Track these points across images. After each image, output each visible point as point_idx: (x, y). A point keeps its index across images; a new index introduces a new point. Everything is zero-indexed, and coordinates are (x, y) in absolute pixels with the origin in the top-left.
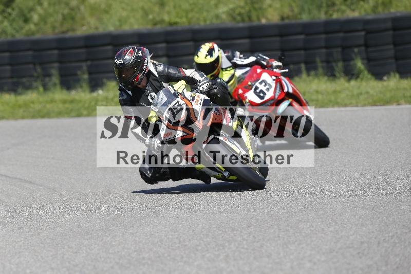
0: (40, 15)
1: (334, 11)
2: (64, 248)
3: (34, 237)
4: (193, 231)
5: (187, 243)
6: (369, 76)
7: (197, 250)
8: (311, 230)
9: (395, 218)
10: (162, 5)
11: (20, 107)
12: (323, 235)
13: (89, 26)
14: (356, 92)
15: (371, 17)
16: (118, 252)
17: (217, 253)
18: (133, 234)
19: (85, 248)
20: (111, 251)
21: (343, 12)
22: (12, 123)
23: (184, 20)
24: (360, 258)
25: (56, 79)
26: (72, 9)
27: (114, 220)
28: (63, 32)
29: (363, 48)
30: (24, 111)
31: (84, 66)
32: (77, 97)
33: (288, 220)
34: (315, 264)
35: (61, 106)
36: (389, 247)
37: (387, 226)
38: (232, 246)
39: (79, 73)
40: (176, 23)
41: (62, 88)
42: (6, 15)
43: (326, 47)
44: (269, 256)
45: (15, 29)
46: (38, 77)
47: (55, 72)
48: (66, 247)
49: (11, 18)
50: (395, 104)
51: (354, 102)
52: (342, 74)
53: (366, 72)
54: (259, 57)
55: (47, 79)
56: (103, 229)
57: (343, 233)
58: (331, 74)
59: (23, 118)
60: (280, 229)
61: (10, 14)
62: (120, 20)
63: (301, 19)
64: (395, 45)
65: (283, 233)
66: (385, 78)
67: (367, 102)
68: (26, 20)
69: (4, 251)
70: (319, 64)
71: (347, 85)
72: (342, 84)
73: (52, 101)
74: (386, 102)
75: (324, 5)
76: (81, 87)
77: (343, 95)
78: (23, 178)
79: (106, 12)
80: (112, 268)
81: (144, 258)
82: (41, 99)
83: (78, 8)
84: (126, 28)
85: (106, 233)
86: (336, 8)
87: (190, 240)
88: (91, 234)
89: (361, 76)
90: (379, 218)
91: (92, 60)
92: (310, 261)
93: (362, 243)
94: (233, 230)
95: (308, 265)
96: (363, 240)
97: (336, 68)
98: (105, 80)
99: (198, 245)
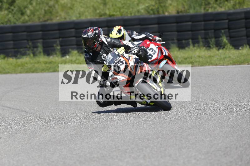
0: (31, 10)
1: (209, 8)
2: (46, 151)
3: (28, 145)
4: (124, 141)
5: (120, 148)
6: (231, 47)
7: (126, 152)
8: (195, 140)
9: (247, 133)
10: (105, 4)
11: (19, 66)
12: (203, 143)
13: (61, 17)
14: (222, 56)
15: (232, 11)
16: (79, 153)
17: (138, 154)
18: (87, 143)
19: (58, 151)
20: (74, 153)
21: (215, 8)
22: (14, 76)
23: (118, 13)
24: (226, 157)
25: (40, 49)
26: (50, 7)
27: (76, 134)
28: (45, 21)
29: (227, 30)
30: (21, 69)
31: (58, 41)
32: (53, 60)
33: (181, 134)
34: (198, 160)
35: (44, 65)
36: (243, 151)
37: (242, 137)
38: (148, 150)
39: (55, 45)
40: (113, 15)
41: (44, 55)
42: (10, 10)
43: (205, 30)
44: (170, 156)
45: (15, 19)
46: (30, 48)
47: (40, 45)
48: (47, 151)
49: (13, 12)
50: (246, 64)
51: (221, 62)
52: (214, 46)
53: (229, 45)
54: (147, 35)
55: (35, 49)
56: (69, 140)
57: (215, 142)
58: (208, 46)
59: (21, 73)
60: (177, 140)
61: (13, 10)
62: (79, 14)
63: (189, 12)
64: (247, 28)
65: (179, 142)
66: (240, 48)
67: (229, 63)
68: (23, 14)
69: (9, 153)
70: (201, 40)
71: (217, 52)
72: (214, 51)
73: (38, 62)
74: (241, 63)
75: (203, 4)
76: (56, 54)
77: (215, 59)
78: (21, 109)
79: (71, 8)
80: (75, 163)
81: (94, 157)
82: (32, 61)
83: (54, 6)
84: (83, 18)
85: (71, 142)
86: (210, 6)
87: (122, 146)
88: (62, 143)
89: (226, 47)
90: (237, 133)
91: (62, 38)
92: (195, 159)
93: (226, 148)
94: (148, 140)
95: (194, 161)
96: (227, 146)
97: (210, 42)
98: (70, 50)
99: (126, 150)
